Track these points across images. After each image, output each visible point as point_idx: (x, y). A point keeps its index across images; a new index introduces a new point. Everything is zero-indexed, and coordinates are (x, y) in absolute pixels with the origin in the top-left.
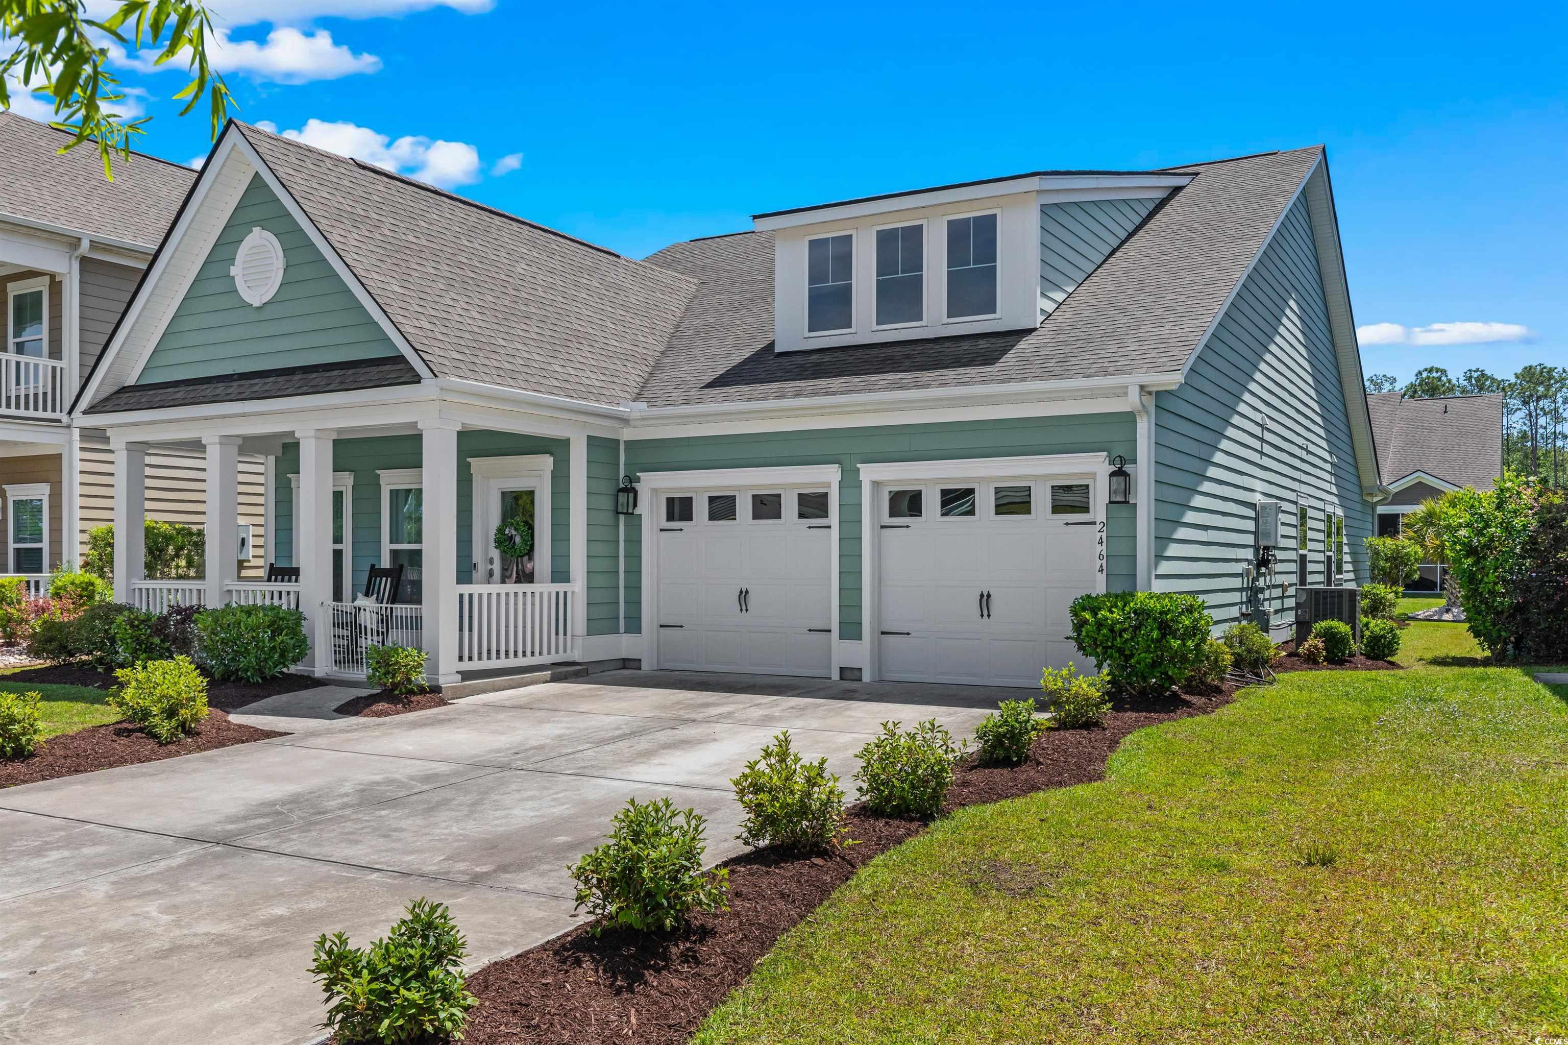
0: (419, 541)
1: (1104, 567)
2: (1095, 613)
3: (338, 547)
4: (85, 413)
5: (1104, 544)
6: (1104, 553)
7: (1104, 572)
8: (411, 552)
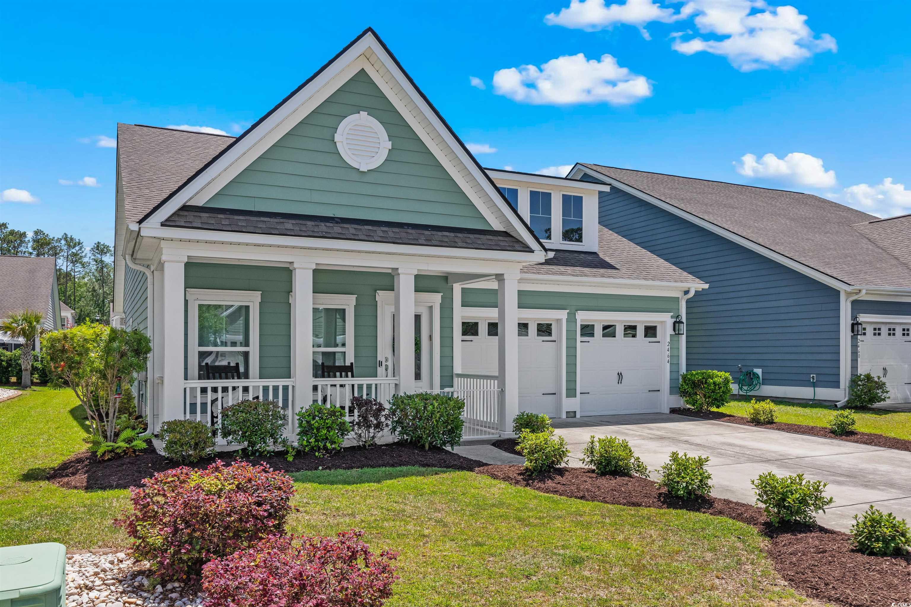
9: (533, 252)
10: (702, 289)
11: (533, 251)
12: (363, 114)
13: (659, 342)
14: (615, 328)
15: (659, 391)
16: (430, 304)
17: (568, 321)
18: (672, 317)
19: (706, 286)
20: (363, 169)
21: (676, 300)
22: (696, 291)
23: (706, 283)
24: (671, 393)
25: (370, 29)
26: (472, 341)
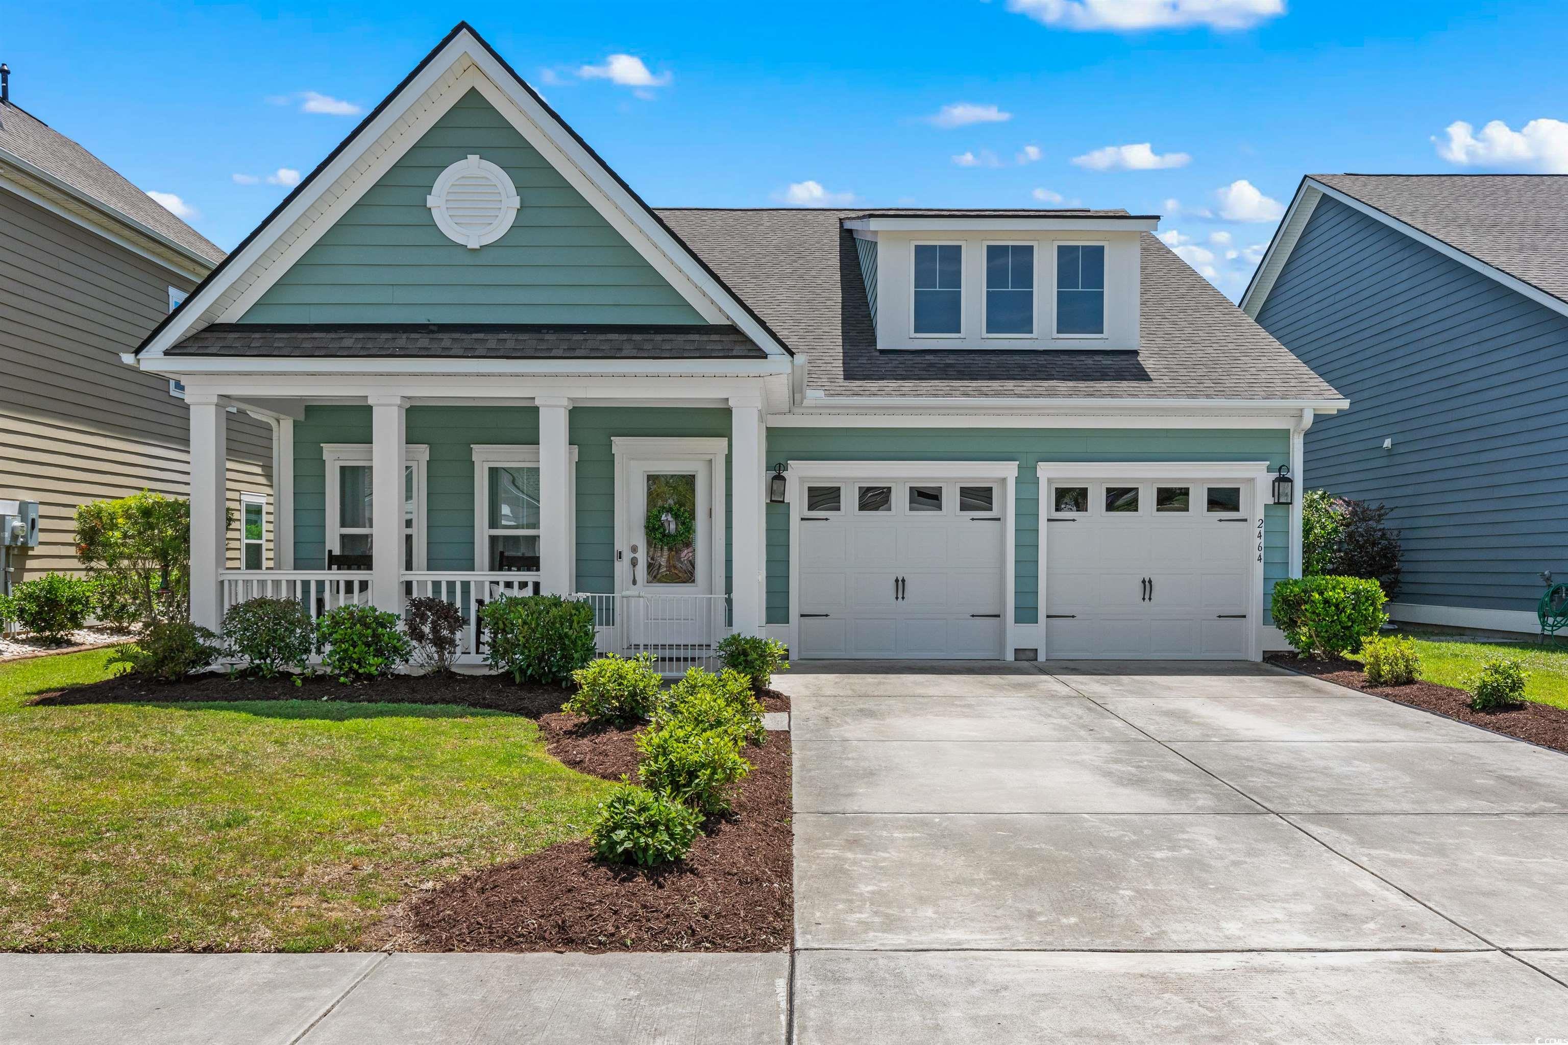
0: (535, 525)
1: (1262, 557)
2: (1321, 594)
3: (409, 531)
4: (167, 353)
5: (1263, 538)
6: (1262, 545)
7: (1262, 561)
8: (526, 538)
9: (766, 357)
10: (1338, 410)
11: (764, 356)
12: (473, 159)
13: (1245, 520)
14: (1137, 493)
15: (1244, 617)
16: (708, 457)
17: (1018, 481)
18: (1269, 470)
19: (1345, 404)
20: (473, 244)
21: (1284, 435)
22: (1316, 416)
23: (1346, 396)
24: (1265, 623)
25: (463, 25)
26: (827, 519)
